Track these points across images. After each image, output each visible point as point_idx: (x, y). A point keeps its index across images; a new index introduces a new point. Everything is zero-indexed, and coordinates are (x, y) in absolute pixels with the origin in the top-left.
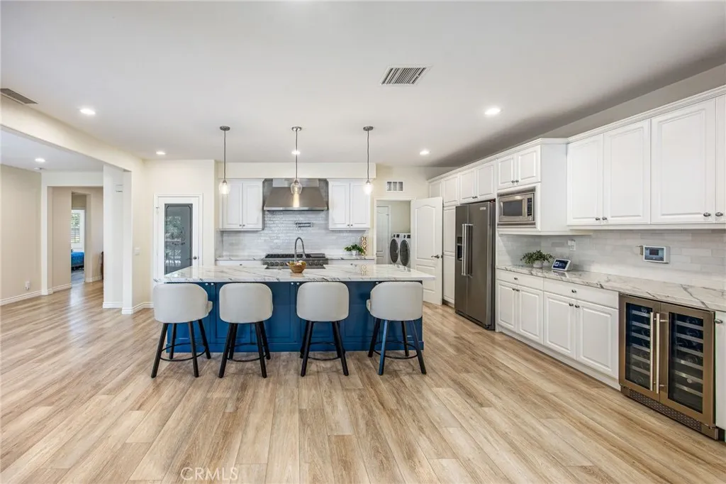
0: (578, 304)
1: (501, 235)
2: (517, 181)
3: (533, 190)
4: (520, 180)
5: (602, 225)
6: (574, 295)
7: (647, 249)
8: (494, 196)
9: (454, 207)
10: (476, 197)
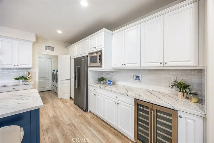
0: (118, 103)
1: (90, 71)
2: (95, 48)
3: (101, 51)
4: (96, 47)
5: (124, 67)
6: (116, 98)
7: (135, 76)
8: (88, 54)
9: (74, 59)
10: (81, 55)
